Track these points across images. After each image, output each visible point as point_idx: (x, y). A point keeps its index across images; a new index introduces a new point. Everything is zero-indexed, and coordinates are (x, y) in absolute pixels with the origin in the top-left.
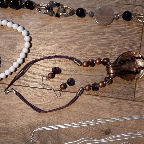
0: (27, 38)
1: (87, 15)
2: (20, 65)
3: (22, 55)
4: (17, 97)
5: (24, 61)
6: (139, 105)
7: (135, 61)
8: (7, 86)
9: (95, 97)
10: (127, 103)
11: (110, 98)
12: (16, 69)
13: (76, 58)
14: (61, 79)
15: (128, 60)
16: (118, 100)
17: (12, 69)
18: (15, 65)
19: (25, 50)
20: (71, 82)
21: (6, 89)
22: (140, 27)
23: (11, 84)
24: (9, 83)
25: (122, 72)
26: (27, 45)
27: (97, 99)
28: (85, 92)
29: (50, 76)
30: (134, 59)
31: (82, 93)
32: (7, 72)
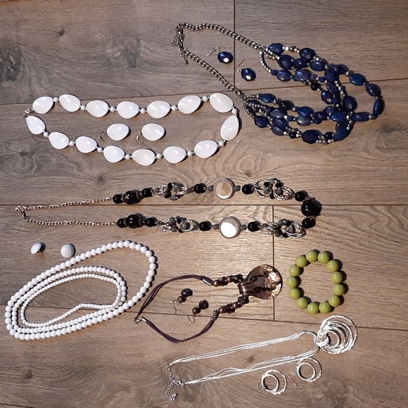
0: (151, 259)
1: (212, 228)
2: (147, 290)
3: (148, 279)
4: (149, 327)
5: (151, 284)
6: (280, 326)
7: (268, 276)
8: (137, 314)
9: (232, 320)
10: (267, 324)
11: (249, 320)
12: (144, 295)
13: (207, 276)
14: (194, 301)
15: (261, 276)
16: (257, 322)
17: (139, 295)
18: (143, 290)
19: (151, 273)
20: (204, 305)
21: (136, 318)
23: (141, 312)
24: (139, 311)
25: (255, 289)
26: (152, 266)
27: (234, 322)
28: (220, 315)
29: (180, 300)
30: (266, 274)
31: (217, 317)
32: (135, 299)
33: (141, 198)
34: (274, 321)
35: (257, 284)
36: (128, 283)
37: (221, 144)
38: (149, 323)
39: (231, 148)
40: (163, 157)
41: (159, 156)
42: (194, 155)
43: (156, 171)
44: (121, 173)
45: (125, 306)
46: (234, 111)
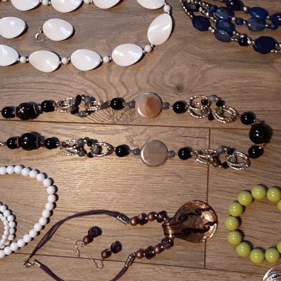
0: (51, 190)
1: (131, 154)
2: (43, 227)
3: (45, 214)
4: (44, 273)
5: (48, 220)
6: (212, 275)
7: (200, 214)
8: (28, 257)
9: (151, 266)
10: (195, 272)
11: (172, 267)
12: (39, 233)
13: (121, 212)
14: (103, 243)
15: (192, 214)
16: (183, 269)
17: (32, 234)
18: (37, 227)
19: (49, 206)
20: (116, 248)
21: (27, 262)
22: (204, 167)
23: (34, 254)
24: (31, 252)
25: (184, 231)
26: (51, 198)
27: (154, 269)
28: (137, 260)
29: (86, 240)
30: (199, 212)
31: (132, 262)
32: (26, 238)
33: (39, 112)
34: (205, 268)
35: (187, 224)
36: (17, 218)
37: (147, 48)
38: (44, 267)
39: (159, 54)
40: (69, 62)
41: (64, 61)
42: (111, 61)
43: (60, 79)
44: (14, 80)
45: (13, 247)
46: (167, 8)
